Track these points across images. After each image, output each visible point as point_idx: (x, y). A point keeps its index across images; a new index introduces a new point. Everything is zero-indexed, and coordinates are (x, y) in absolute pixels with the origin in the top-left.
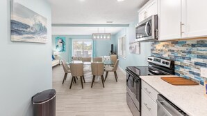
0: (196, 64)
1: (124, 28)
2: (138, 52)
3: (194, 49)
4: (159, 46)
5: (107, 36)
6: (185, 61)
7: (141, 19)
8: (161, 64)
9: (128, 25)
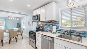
0: (48, 27)
1: (26, 16)
2: (32, 25)
3: (47, 24)
4: (39, 23)
5: (17, 19)
6: (46, 27)
7: (34, 14)
8: (40, 28)
9: (28, 15)
